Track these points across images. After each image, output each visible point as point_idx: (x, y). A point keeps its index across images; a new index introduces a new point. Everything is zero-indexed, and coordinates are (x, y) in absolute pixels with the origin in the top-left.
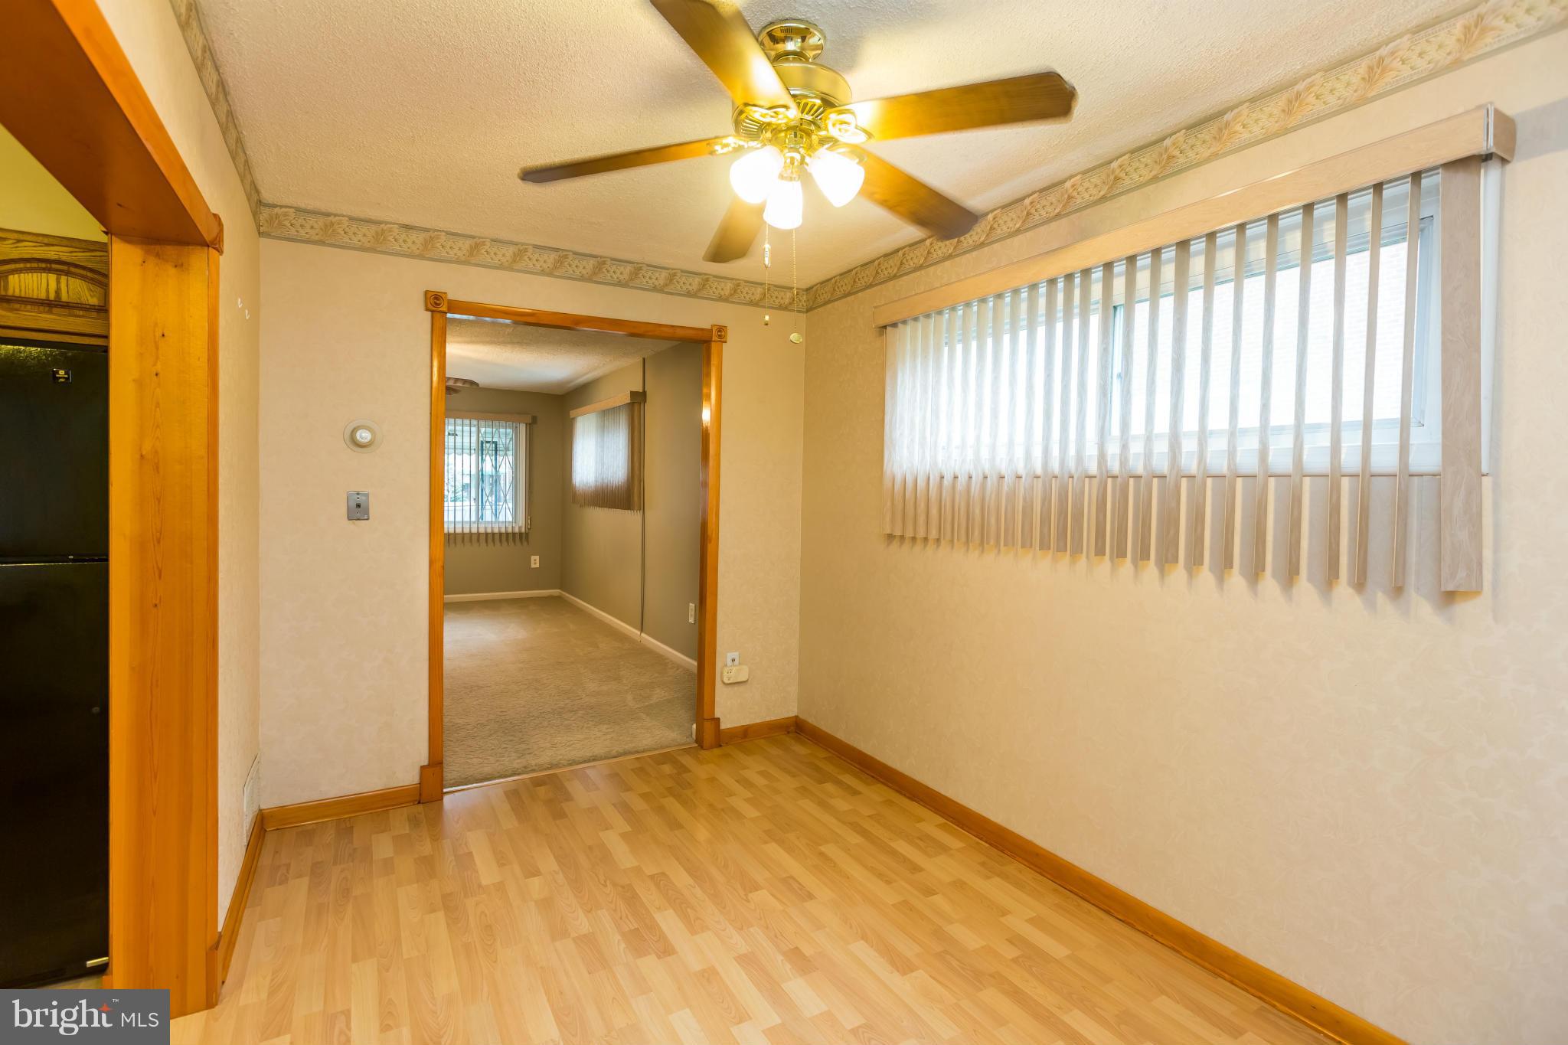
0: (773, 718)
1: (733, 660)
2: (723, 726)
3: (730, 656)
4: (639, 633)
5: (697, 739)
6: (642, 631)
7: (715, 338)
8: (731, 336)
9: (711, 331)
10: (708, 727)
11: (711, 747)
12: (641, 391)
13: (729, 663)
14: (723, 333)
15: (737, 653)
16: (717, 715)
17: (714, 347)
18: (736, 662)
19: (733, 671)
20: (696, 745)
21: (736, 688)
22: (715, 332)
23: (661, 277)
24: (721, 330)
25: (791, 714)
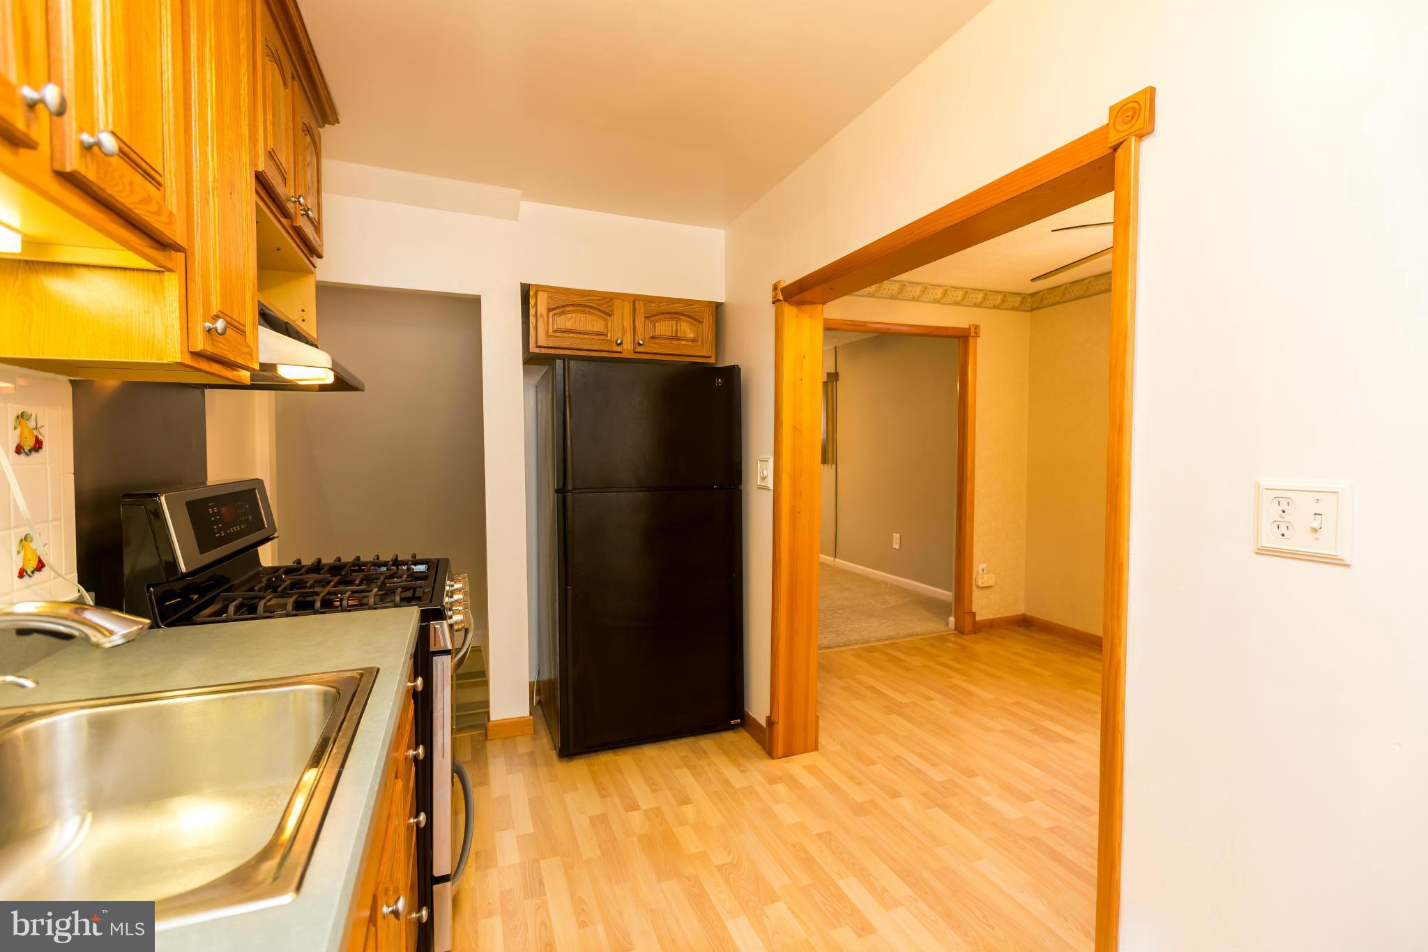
0: (1008, 615)
1: (983, 570)
2: (978, 618)
3: (981, 566)
4: (832, 559)
5: (956, 627)
6: (835, 557)
7: (972, 334)
8: (982, 332)
9: (969, 329)
10: (968, 618)
11: (969, 634)
12: (834, 372)
13: (980, 572)
14: (978, 331)
15: (985, 565)
16: (974, 610)
17: (971, 340)
18: (985, 571)
19: (985, 578)
20: (956, 632)
21: (984, 591)
22: (973, 330)
23: (939, 293)
24: (977, 327)
25: (1020, 613)
